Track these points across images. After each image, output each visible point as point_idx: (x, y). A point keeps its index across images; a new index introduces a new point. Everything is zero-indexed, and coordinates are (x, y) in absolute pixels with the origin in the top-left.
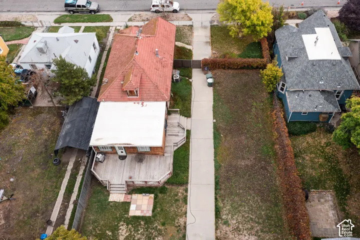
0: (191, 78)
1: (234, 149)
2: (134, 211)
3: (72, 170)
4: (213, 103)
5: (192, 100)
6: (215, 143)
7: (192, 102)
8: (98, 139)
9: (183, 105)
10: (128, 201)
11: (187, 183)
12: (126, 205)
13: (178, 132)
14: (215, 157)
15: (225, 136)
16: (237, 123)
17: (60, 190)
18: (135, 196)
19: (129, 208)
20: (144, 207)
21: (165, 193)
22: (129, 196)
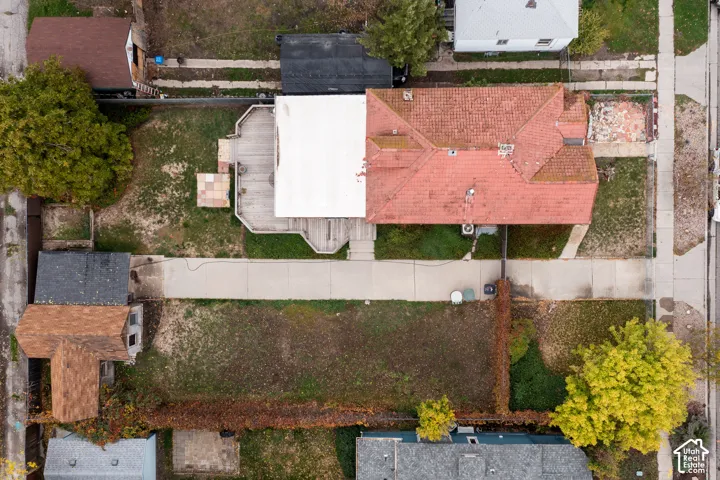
0: (474, 256)
1: (310, 334)
2: (204, 179)
3: (268, 69)
4: (409, 300)
5: (417, 262)
6: (320, 302)
7: (412, 261)
8: (287, 108)
9: (401, 245)
10: (220, 170)
11: (250, 257)
12: (212, 166)
13: (335, 239)
14: (295, 302)
15: (336, 320)
16: (365, 342)
17: (235, 59)
18: (226, 178)
19: (208, 172)
20: (210, 195)
21: (232, 224)
22: (226, 169)
